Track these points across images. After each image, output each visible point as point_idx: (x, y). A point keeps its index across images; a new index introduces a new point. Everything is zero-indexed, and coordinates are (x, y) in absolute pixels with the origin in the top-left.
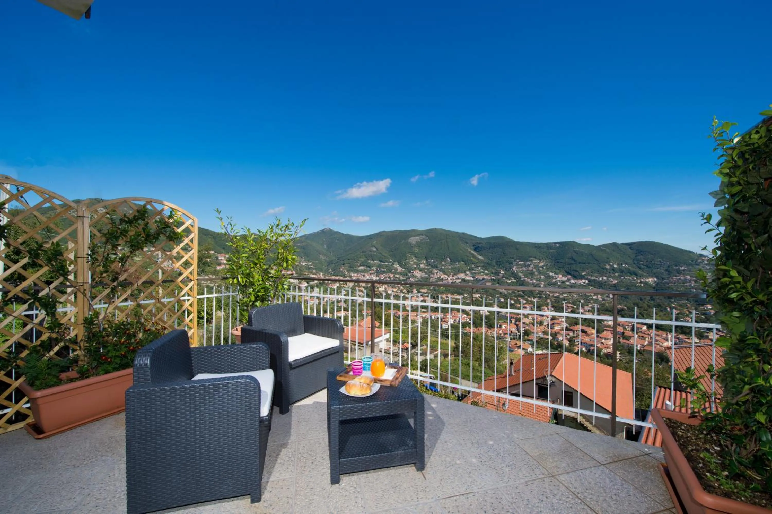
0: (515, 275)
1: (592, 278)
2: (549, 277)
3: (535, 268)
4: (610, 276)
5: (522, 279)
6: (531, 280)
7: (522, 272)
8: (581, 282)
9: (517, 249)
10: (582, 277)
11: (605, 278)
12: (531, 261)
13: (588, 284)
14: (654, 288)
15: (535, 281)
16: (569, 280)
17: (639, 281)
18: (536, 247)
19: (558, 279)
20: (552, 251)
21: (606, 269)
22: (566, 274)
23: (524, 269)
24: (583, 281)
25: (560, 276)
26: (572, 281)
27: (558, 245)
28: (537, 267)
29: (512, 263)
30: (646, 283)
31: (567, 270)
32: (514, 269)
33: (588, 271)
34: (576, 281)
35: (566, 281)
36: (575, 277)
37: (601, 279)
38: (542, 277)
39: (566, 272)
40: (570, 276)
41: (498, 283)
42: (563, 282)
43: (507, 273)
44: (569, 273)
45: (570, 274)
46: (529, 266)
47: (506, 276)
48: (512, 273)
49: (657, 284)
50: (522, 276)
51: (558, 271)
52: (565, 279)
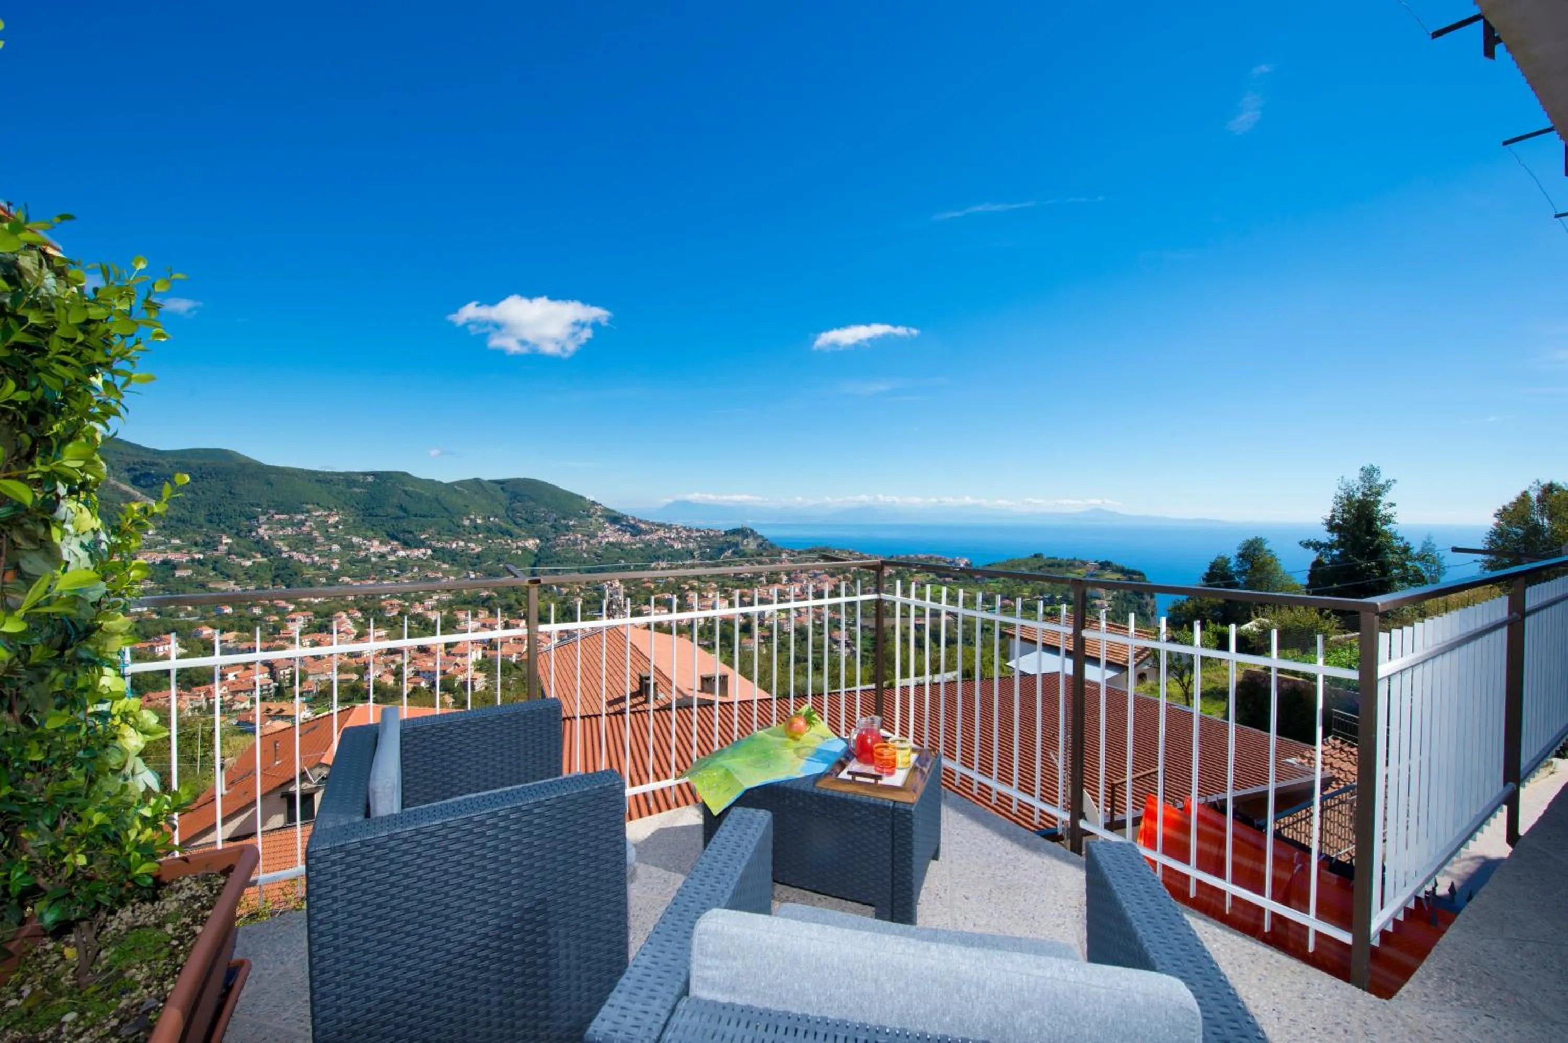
0: (264, 547)
1: (439, 545)
2: (351, 546)
3: (317, 528)
4: (470, 540)
5: (285, 555)
6: (308, 555)
7: (284, 538)
8: (418, 553)
9: (270, 484)
10: (421, 544)
11: (462, 544)
12: (308, 511)
13: (432, 557)
14: (536, 555)
15: (316, 558)
16: (394, 551)
17: (515, 546)
18: (319, 481)
19: (372, 550)
20: (357, 490)
21: (464, 526)
22: (387, 539)
23: (289, 531)
24: (423, 550)
25: (376, 543)
26: (402, 553)
27: (370, 479)
28: (322, 526)
29: (256, 518)
30: (525, 549)
31: (391, 531)
32: (261, 531)
33: (430, 531)
34: (408, 552)
35: (389, 553)
36: (407, 545)
37: (454, 546)
38: (336, 548)
39: (388, 535)
40: (395, 543)
41: (214, 569)
42: (383, 556)
43: (242, 542)
44: (394, 538)
45: (397, 539)
46: (303, 523)
47: (238, 550)
48: (257, 543)
49: (540, 550)
50: (286, 549)
51: (371, 533)
52: (384, 549)
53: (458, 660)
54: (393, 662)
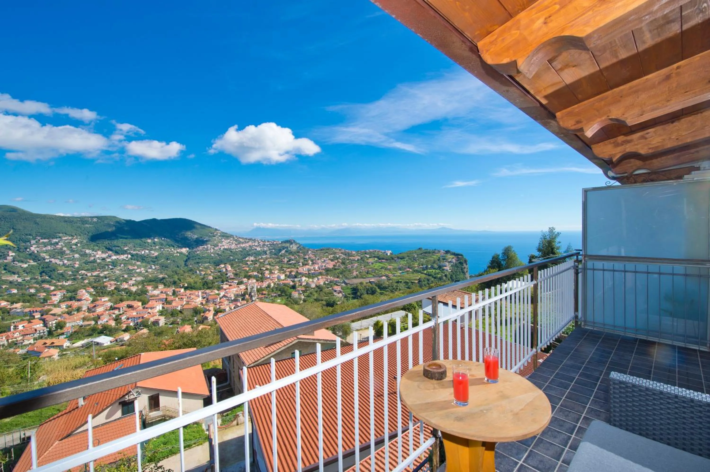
0: (35, 257)
1: (135, 253)
2: (85, 255)
3: (66, 246)
4: (152, 250)
5: (47, 261)
6: (61, 260)
7: (46, 252)
8: (124, 257)
9: (36, 223)
10: (123, 253)
11: (147, 251)
12: (60, 237)
13: (131, 259)
14: (187, 256)
15: (66, 262)
16: (110, 256)
17: (176, 252)
18: (66, 221)
19: (97, 256)
20: (87, 225)
21: (148, 243)
22: (106, 250)
23: (49, 248)
24: (126, 255)
25: (100, 252)
26: (114, 257)
27: (95, 220)
28: (69, 245)
29: (29, 241)
30: (181, 253)
31: (108, 246)
32: (33, 248)
33: (130, 246)
34: (118, 257)
35: (107, 258)
36: (117, 253)
37: (143, 252)
38: (77, 256)
39: (106, 248)
40: (111, 252)
41: (5, 269)
42: (104, 259)
43: (21, 254)
44: (110, 249)
45: (111, 250)
46: (57, 243)
47: (19, 259)
48: (30, 255)
49: (189, 253)
50: (48, 257)
51: (96, 248)
52: (104, 256)
53: (150, 310)
54: (114, 314)
